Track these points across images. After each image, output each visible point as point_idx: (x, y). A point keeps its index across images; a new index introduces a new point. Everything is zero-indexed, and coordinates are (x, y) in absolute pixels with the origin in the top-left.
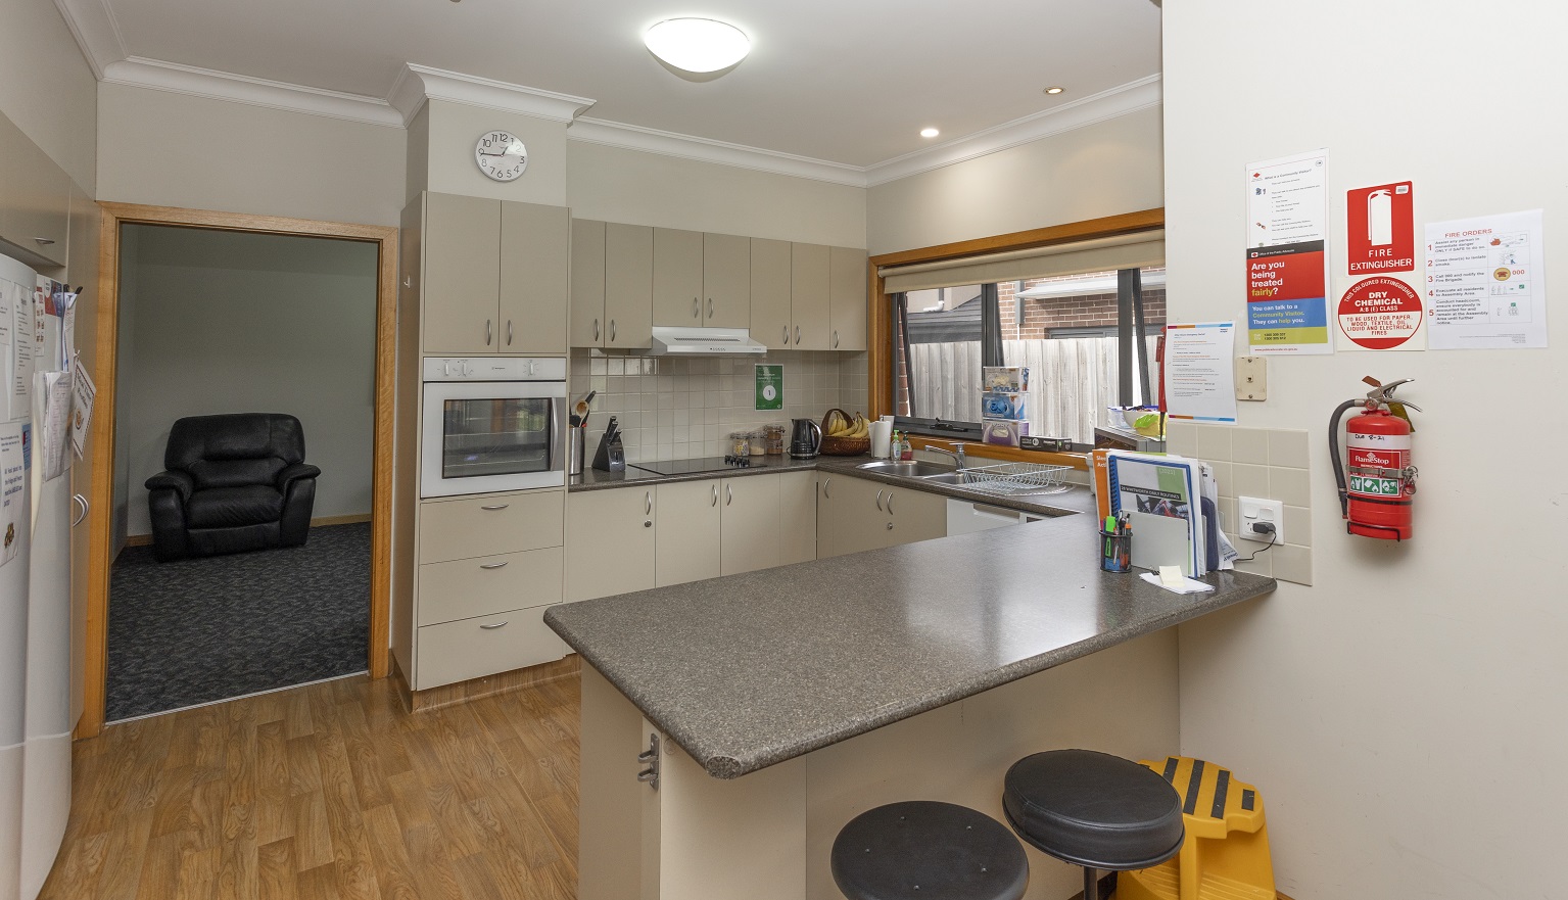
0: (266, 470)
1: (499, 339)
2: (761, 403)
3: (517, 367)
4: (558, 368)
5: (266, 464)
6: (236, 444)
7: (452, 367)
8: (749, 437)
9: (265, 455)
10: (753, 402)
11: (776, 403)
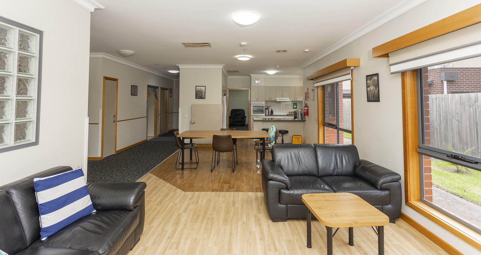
0: (241, 116)
1: (258, 100)
2: (294, 108)
3: (259, 103)
4: (264, 103)
5: (240, 116)
6: (238, 113)
7: (254, 103)
8: (291, 112)
9: (241, 114)
10: (292, 108)
11: (296, 108)
